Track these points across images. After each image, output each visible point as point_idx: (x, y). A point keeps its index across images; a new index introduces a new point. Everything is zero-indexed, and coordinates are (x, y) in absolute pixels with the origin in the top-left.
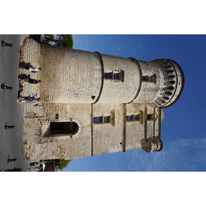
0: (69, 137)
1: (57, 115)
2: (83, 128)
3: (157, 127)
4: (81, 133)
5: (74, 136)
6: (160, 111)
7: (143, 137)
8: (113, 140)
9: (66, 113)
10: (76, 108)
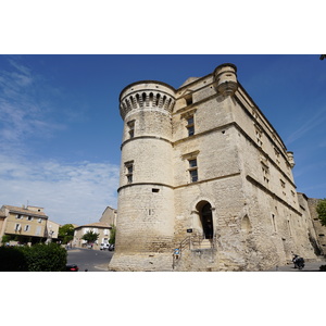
0: (213, 213)
1: (188, 231)
2: (202, 195)
3: (202, 84)
4: (209, 197)
5: (213, 206)
6: (181, 89)
7: (214, 101)
8: (219, 147)
9: (185, 220)
10: (179, 208)
